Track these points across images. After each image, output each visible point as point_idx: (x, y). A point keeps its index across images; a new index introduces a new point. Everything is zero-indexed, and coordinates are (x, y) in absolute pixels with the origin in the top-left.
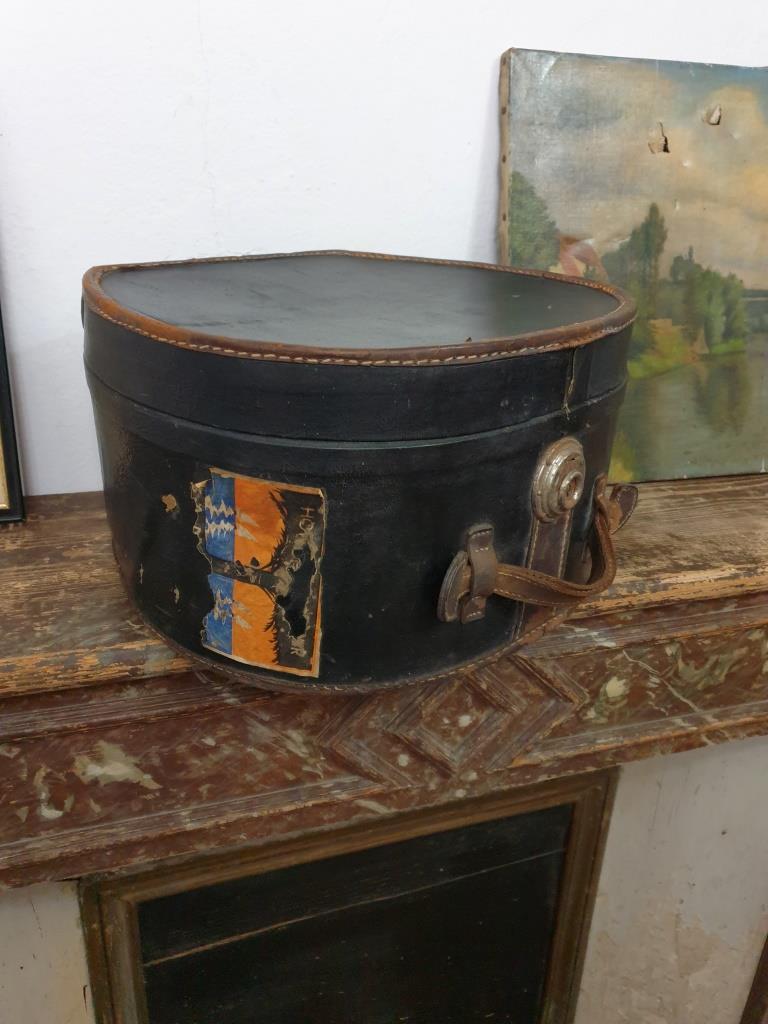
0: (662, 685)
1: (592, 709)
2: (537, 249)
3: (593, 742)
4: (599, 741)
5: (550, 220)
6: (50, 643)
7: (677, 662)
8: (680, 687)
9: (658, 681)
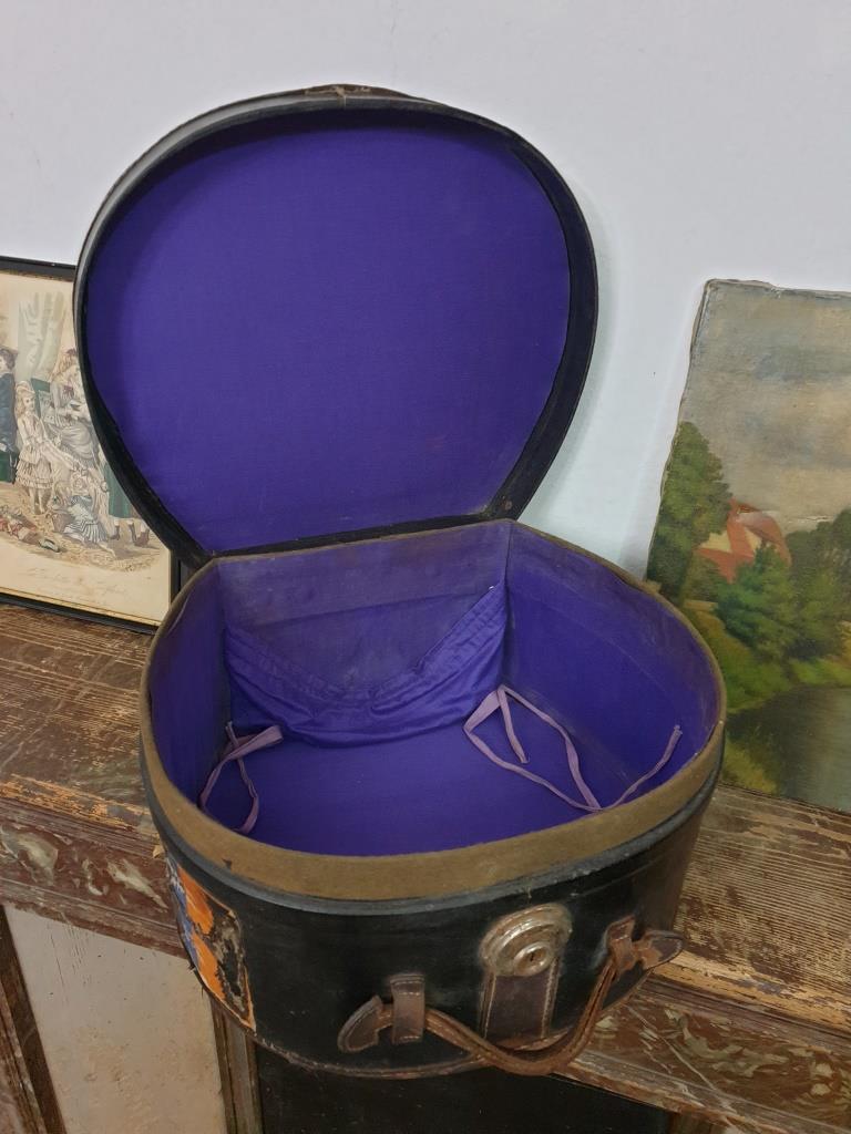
0: (658, 1041)
2: (698, 512)
5: (723, 481)
6: (90, 781)
7: (681, 1029)
8: (687, 1055)
9: (655, 1036)
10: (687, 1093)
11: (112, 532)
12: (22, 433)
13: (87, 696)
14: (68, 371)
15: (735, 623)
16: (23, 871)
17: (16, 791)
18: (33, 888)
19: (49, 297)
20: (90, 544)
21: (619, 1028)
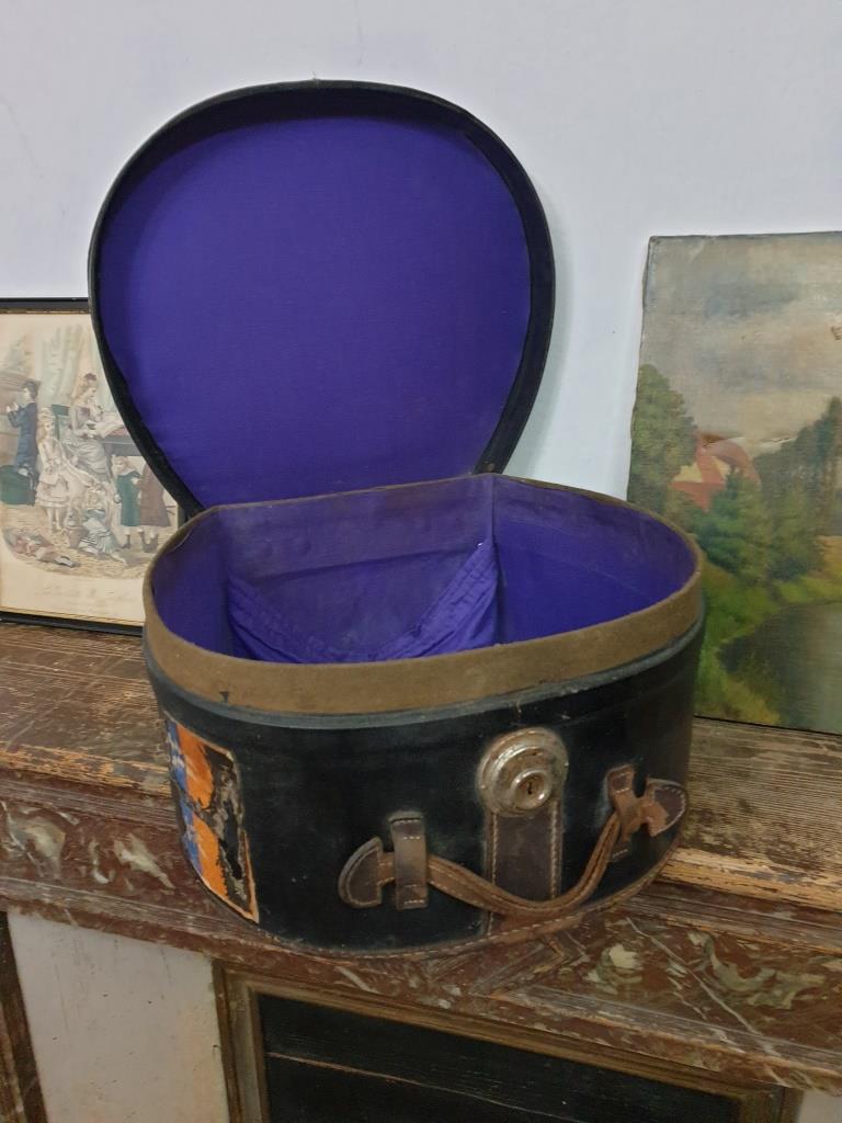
0: (689, 977)
1: (594, 971)
2: (667, 446)
3: (593, 1010)
4: (601, 1012)
5: (687, 415)
6: (97, 746)
7: (709, 957)
8: (720, 990)
9: (683, 971)
10: (725, 1040)
11: (123, 541)
12: (43, 457)
13: (96, 686)
14: (85, 394)
15: (715, 551)
16: (30, 866)
17: (26, 761)
18: (39, 885)
19: (69, 330)
20: (103, 556)
21: (644, 965)
